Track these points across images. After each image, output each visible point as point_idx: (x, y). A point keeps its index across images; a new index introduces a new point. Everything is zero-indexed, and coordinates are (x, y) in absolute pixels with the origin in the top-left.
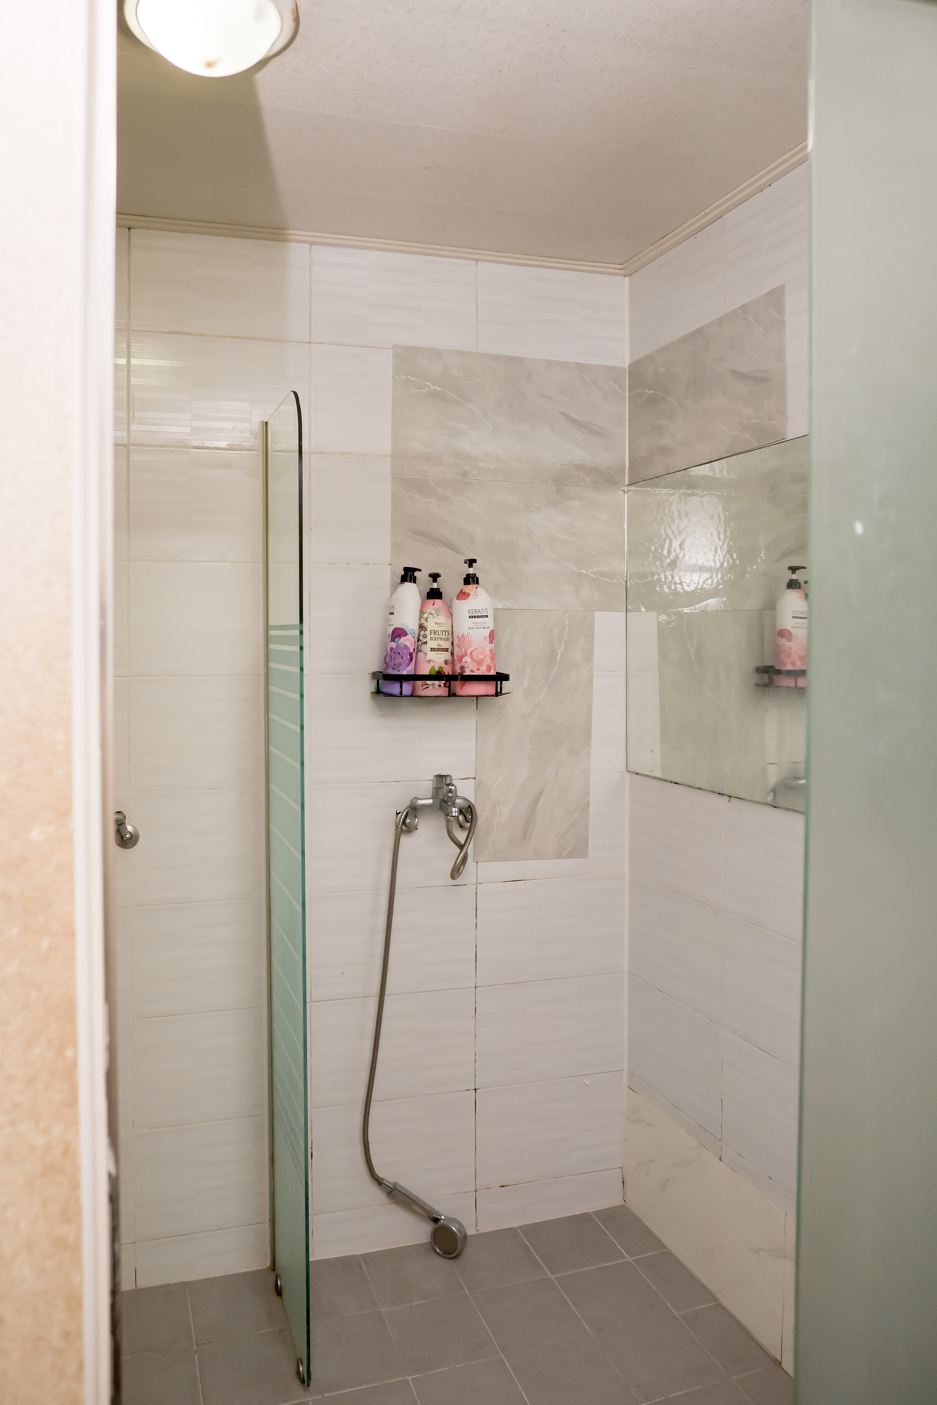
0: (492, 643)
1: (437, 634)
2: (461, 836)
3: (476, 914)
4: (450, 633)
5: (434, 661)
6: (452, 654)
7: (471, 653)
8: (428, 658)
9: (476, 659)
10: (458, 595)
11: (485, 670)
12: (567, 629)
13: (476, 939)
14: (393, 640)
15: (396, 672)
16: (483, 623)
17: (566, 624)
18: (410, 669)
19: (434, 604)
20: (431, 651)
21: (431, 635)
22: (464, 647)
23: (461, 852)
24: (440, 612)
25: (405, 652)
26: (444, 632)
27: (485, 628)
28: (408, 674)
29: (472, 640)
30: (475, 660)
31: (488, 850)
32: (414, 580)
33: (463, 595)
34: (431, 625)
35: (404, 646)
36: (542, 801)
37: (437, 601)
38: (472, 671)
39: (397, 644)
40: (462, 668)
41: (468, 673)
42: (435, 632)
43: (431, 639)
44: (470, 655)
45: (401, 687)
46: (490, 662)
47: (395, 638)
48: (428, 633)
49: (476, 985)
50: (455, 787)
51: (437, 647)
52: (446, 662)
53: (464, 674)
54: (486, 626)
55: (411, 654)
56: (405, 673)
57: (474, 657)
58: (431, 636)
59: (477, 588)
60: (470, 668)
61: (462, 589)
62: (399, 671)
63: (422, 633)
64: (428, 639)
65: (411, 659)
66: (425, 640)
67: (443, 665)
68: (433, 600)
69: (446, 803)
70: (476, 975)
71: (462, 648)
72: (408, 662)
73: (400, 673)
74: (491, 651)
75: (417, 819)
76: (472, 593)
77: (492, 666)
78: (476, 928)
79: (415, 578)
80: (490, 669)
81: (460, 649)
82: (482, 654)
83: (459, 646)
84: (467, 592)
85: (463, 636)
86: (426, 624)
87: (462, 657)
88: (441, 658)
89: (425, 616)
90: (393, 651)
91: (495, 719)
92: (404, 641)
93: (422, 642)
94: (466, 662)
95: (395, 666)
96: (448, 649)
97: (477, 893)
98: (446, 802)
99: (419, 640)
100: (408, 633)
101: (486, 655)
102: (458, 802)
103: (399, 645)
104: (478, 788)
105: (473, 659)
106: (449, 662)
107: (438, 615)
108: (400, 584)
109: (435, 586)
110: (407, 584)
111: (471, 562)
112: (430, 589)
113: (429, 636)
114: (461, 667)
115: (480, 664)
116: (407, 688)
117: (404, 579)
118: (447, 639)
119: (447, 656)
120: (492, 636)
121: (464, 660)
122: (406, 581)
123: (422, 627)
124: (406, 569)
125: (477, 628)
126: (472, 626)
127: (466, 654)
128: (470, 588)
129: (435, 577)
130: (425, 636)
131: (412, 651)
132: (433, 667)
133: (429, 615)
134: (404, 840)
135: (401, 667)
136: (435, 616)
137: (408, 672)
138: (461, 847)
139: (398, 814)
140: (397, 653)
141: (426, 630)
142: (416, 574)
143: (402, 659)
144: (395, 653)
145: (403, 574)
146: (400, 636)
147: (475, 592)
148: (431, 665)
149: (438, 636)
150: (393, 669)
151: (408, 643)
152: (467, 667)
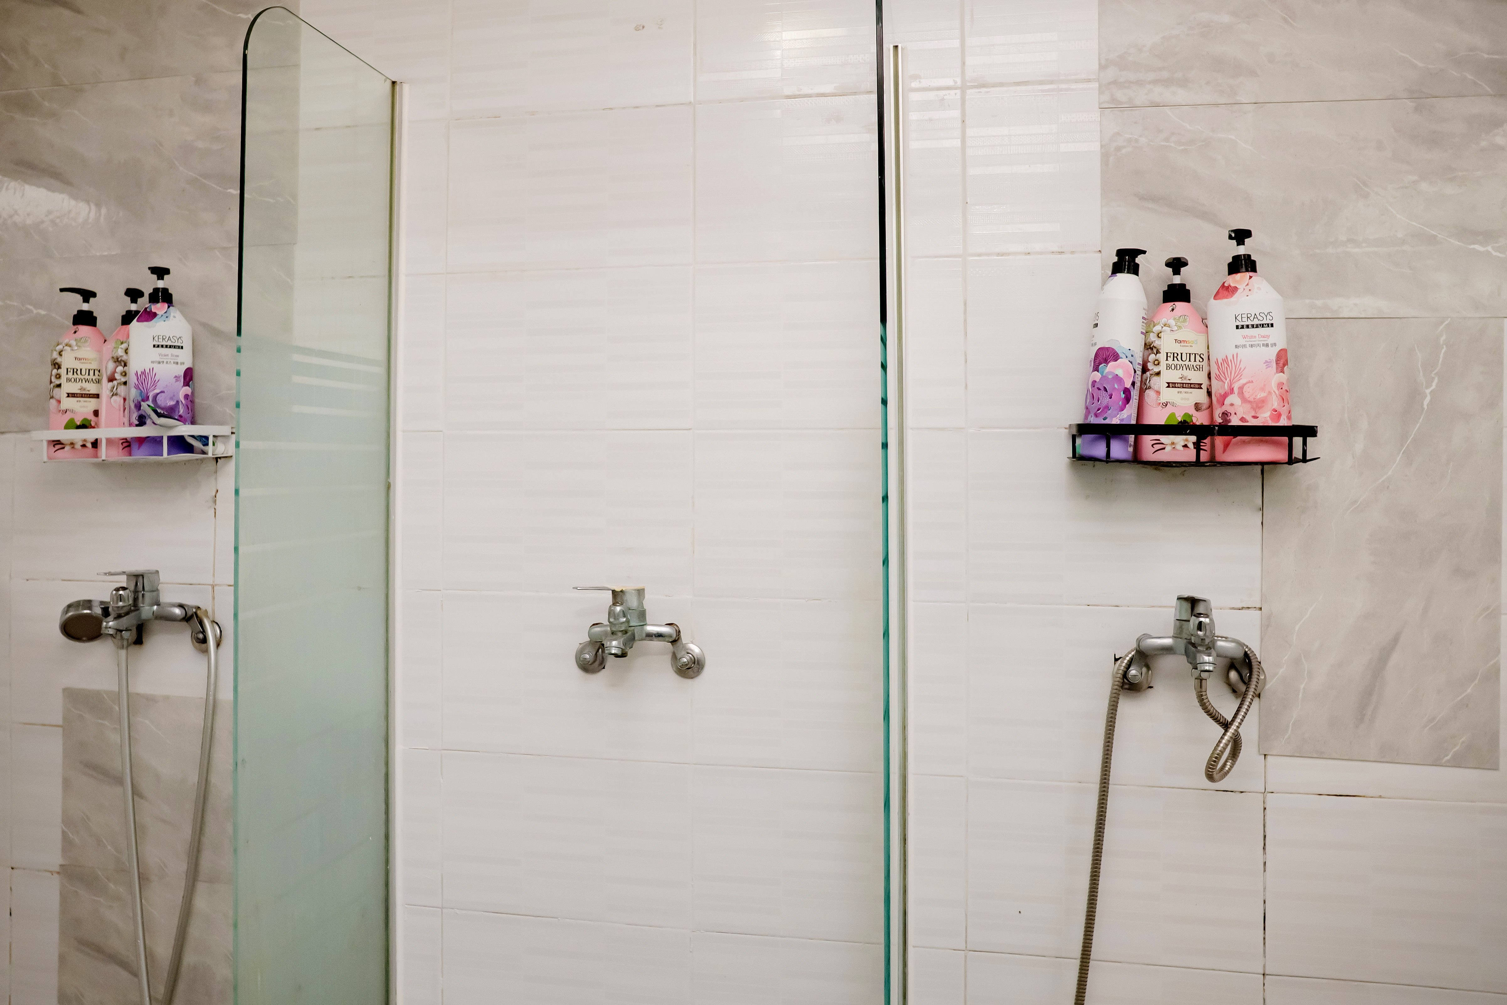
0: (1282, 372)
1: (1180, 359)
2: (1227, 707)
3: (1265, 844)
4: (1205, 357)
5: (1173, 405)
6: (1209, 393)
7: (1241, 388)
8: (1163, 399)
9: (1251, 399)
10: (1217, 293)
11: (1268, 419)
12: (1443, 351)
13: (1265, 889)
14: (1096, 369)
15: (1100, 421)
16: (1264, 337)
17: (1441, 342)
18: (1125, 416)
19: (1173, 310)
20: (1168, 387)
21: (1167, 360)
22: (1228, 379)
23: (1224, 734)
24: (1185, 321)
25: (1116, 386)
26: (1193, 357)
27: (1267, 345)
28: (1122, 423)
29: (1242, 366)
30: (1250, 402)
31: (1286, 737)
32: (1134, 270)
33: (1226, 291)
34: (1166, 344)
35: (1113, 378)
36: (1396, 658)
37: (1180, 306)
38: (1242, 419)
39: (1102, 374)
40: (1225, 414)
41: (1235, 421)
42: (1176, 355)
43: (1169, 367)
44: (1239, 393)
45: (1108, 446)
46: (1278, 405)
47: (1100, 364)
48: (1162, 357)
49: (1264, 970)
50: (1211, 620)
51: (1180, 381)
52: (1197, 407)
53: (1229, 424)
54: (1270, 342)
55: (1127, 391)
56: (1115, 421)
57: (1247, 395)
58: (1167, 362)
59: (1251, 277)
60: (1240, 416)
61: (1224, 283)
62: (1105, 419)
63: (1152, 357)
64: (1162, 368)
65: (1127, 399)
66: (1156, 369)
67: (1192, 411)
68: (1172, 303)
69: (1196, 647)
70: (1264, 953)
71: (1224, 380)
72: (1121, 403)
73: (1107, 422)
74: (1280, 386)
75: (1150, 671)
76: (1241, 287)
77: (1284, 411)
78: (1265, 871)
79: (1137, 266)
80: (1279, 415)
81: (1221, 383)
82: (1263, 389)
83: (1218, 378)
84: (1232, 285)
85: (1225, 360)
86: (1157, 343)
87: (1225, 396)
88: (1188, 399)
89: (1157, 328)
90: (1096, 387)
91: (1298, 508)
92: (1112, 368)
93: (1151, 372)
94: (1232, 405)
95: (1098, 410)
96: (1201, 384)
97: (1265, 809)
98: (1194, 645)
99: (1145, 370)
100: (1121, 355)
101: (1270, 393)
102: (1221, 647)
103: (1105, 376)
104: (1266, 625)
105: (1244, 400)
106: (1204, 407)
107: (1180, 328)
108: (1110, 277)
109: (1177, 280)
110: (1124, 278)
111: (1241, 236)
112: (1169, 286)
113: (1163, 363)
114: (1223, 413)
115: (1260, 408)
116: (1119, 449)
117: (1117, 269)
118: (1199, 368)
119: (1200, 396)
120: (1282, 360)
121: (1228, 401)
122: (1121, 271)
123: (1149, 347)
124: (1121, 253)
125: (1252, 346)
126: (1242, 342)
127: (1232, 391)
128: (1240, 279)
129: (1177, 265)
130: (1157, 363)
131: (1128, 385)
132: (1173, 415)
133: (1164, 328)
134: (1127, 707)
135: (1109, 412)
136: (1175, 328)
137: (1122, 420)
138: (1226, 726)
139: (1116, 660)
140: (1102, 389)
141: (1158, 352)
142: (1139, 259)
143: (1111, 398)
144: (1099, 389)
145: (1116, 261)
146: (1106, 361)
147: (1248, 284)
148: (1169, 410)
149: (1181, 362)
150: (1096, 415)
151: (1120, 373)
152: (1233, 414)
